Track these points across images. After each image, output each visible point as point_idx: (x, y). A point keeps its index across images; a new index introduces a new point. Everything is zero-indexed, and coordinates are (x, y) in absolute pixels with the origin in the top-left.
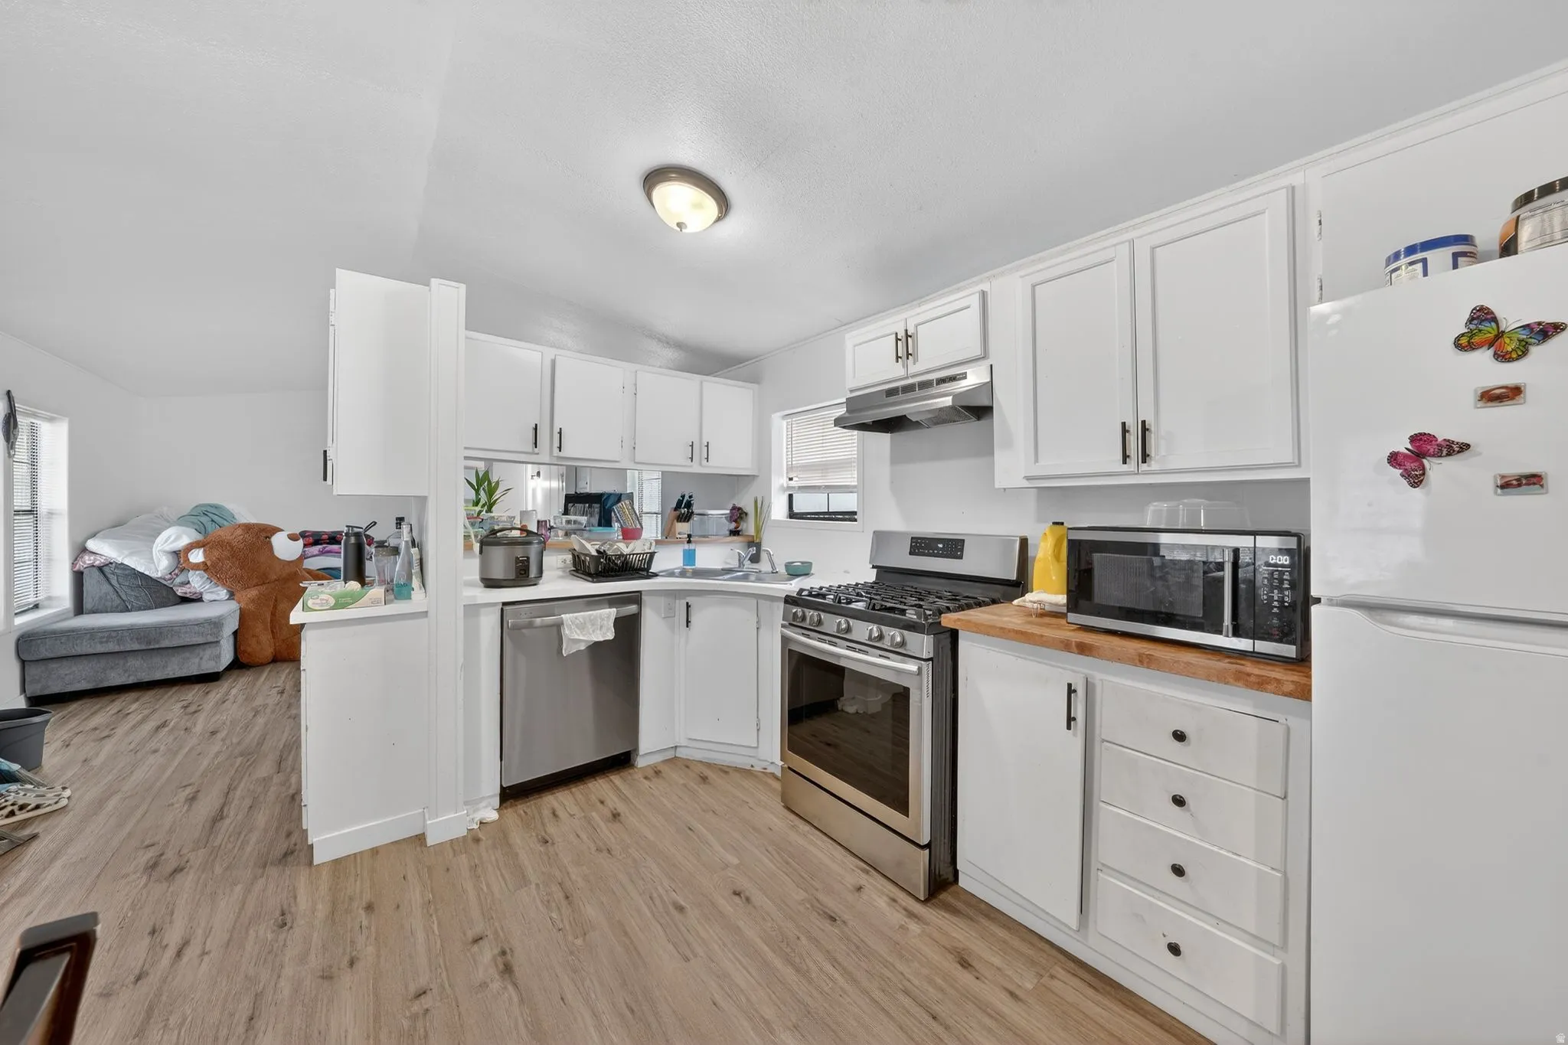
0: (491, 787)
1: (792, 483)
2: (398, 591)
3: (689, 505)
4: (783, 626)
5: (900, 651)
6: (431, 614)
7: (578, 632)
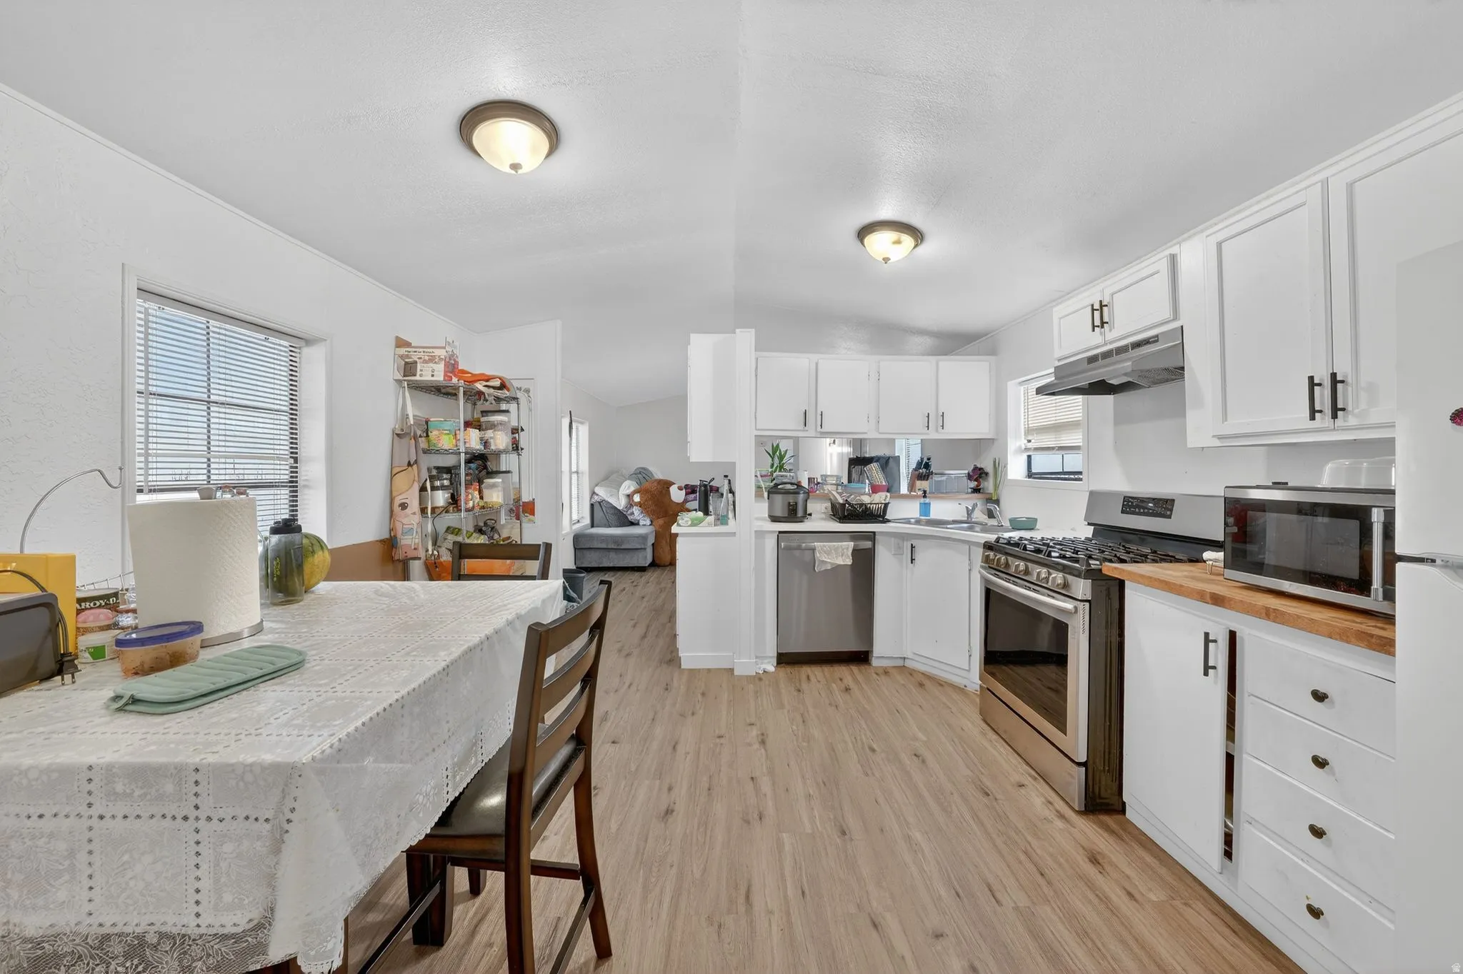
0: (772, 652)
1: (1030, 445)
2: (722, 520)
3: (927, 466)
4: (982, 567)
5: (1063, 591)
6: (737, 535)
7: (826, 556)
